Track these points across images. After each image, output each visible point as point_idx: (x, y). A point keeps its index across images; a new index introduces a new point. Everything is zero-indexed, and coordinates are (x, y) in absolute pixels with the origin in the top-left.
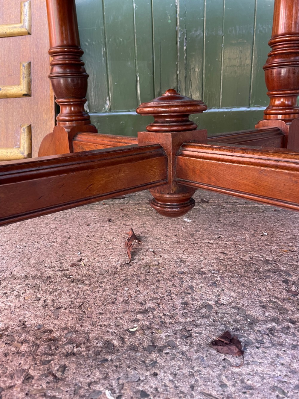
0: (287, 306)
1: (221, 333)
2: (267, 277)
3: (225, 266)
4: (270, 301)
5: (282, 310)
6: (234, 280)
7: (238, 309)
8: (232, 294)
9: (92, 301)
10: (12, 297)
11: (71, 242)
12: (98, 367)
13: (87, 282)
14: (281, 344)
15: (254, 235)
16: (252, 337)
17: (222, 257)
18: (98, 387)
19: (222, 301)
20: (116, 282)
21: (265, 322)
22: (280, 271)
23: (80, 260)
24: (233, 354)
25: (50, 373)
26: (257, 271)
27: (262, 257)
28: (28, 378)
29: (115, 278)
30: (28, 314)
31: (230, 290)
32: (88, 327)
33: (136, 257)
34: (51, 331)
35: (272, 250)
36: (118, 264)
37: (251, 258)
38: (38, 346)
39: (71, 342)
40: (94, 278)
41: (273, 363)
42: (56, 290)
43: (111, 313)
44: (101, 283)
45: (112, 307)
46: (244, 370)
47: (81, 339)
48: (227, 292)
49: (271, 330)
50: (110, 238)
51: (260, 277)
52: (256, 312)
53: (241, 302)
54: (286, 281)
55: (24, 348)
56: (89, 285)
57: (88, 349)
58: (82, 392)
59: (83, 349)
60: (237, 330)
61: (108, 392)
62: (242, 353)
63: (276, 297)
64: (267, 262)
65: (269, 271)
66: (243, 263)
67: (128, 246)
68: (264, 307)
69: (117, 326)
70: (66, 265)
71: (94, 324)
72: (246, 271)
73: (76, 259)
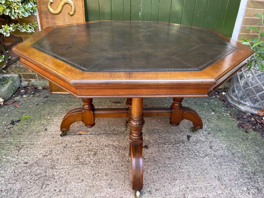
0: (158, 140)
1: (145, 145)
2: (156, 134)
3: (148, 131)
4: (155, 139)
5: (156, 141)
6: (149, 134)
7: (148, 141)
8: (148, 138)
9: (120, 139)
10: (103, 138)
11: (110, 123)
12: (124, 151)
13: (118, 135)
14: (154, 147)
15: (156, 121)
16: (150, 146)
17: (147, 128)
18: (125, 153)
19: (146, 139)
20: (124, 135)
21: (153, 143)
22: (159, 132)
23: (115, 129)
24: (146, 148)
25: (117, 152)
26: (154, 132)
27: (157, 128)
28: (114, 153)
29: (124, 134)
30: (109, 142)
31: (148, 137)
32: (121, 144)
33: (128, 128)
34: (114, 145)
35: (159, 126)
36: (124, 130)
37: (154, 128)
38: (113, 148)
39: (119, 147)
40: (119, 134)
41: (152, 150)
42: (112, 137)
43: (125, 142)
44: (121, 135)
45: (125, 141)
46: (147, 151)
47: (120, 146)
48: (147, 137)
49: (153, 145)
50: (120, 121)
51: (154, 134)
52: (151, 141)
53: (149, 139)
54: (159, 135)
55: (111, 148)
56: (119, 135)
57: (122, 148)
58: (123, 154)
59: (121, 148)
60: (147, 145)
61: (127, 154)
62: (147, 148)
63: (156, 138)
64: (157, 130)
65: (157, 132)
66: (152, 130)
67: (126, 125)
68: (153, 140)
69: (126, 144)
70: (112, 130)
71: (122, 144)
72: (152, 132)
73: (114, 128)
